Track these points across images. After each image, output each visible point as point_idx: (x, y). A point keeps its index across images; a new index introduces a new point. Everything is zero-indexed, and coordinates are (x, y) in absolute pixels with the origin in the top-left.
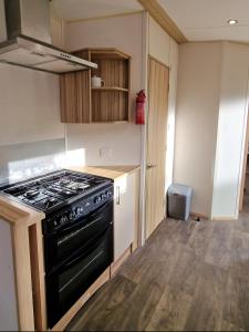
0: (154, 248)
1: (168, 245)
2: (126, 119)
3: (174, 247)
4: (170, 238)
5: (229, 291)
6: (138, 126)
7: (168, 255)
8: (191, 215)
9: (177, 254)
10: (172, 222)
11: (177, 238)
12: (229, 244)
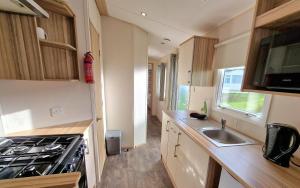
0: (109, 179)
1: (117, 173)
2: (76, 77)
3: (121, 172)
4: (116, 168)
5: (157, 178)
6: (87, 85)
7: (120, 178)
8: (123, 149)
9: (126, 176)
10: (112, 158)
11: (121, 166)
12: (148, 157)
